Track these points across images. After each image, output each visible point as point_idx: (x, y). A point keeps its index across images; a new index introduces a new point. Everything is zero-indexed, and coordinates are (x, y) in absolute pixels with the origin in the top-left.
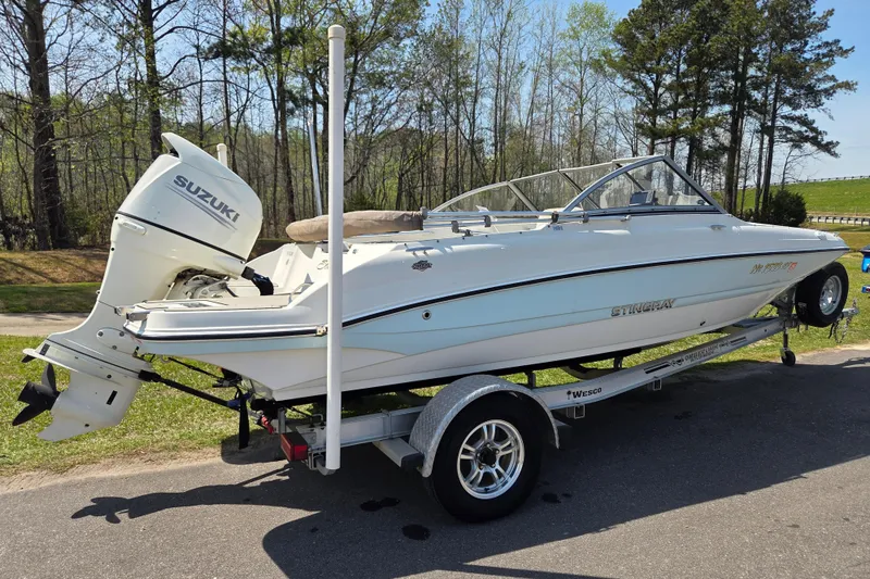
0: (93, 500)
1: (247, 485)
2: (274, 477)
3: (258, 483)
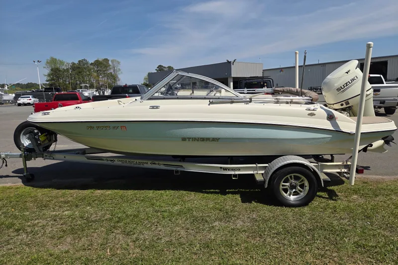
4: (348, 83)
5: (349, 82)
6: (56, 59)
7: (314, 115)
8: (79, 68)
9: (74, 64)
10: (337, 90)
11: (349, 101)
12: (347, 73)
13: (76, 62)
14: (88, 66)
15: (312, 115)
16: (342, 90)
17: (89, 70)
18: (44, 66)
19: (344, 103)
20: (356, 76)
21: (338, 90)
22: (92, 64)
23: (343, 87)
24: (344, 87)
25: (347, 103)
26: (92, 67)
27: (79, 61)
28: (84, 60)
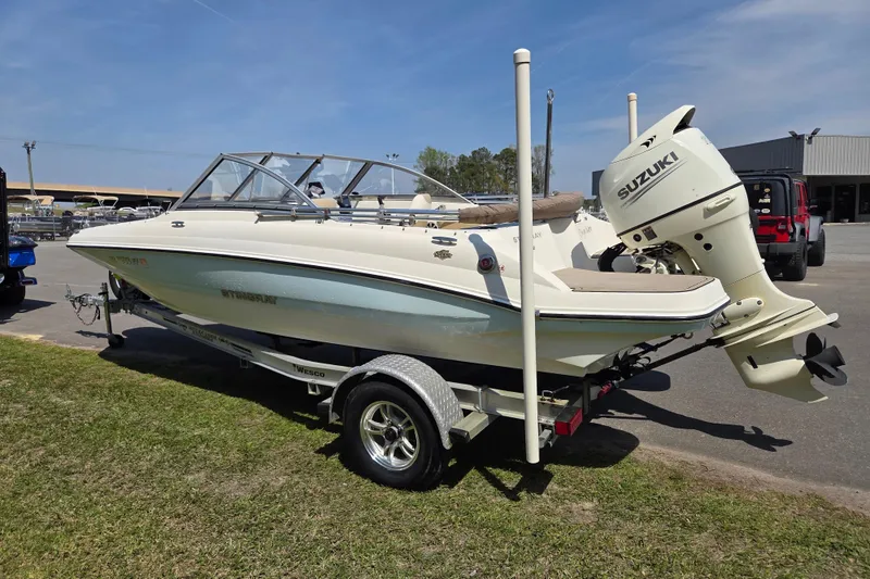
0: (774, 450)
1: (640, 416)
2: (617, 414)
3: (635, 415)
4: (647, 175)
5: (649, 170)
6: (434, 151)
7: (449, 256)
8: (472, 165)
9: (463, 158)
10: (619, 194)
11: (655, 227)
12: (647, 144)
13: (468, 154)
14: (489, 163)
15: (443, 255)
16: (632, 194)
17: (490, 171)
18: (416, 164)
19: (639, 232)
20: (673, 154)
21: (623, 193)
22: (496, 157)
23: (633, 186)
24: (637, 186)
25: (651, 235)
26: (497, 162)
27: (474, 153)
28: (483, 149)
